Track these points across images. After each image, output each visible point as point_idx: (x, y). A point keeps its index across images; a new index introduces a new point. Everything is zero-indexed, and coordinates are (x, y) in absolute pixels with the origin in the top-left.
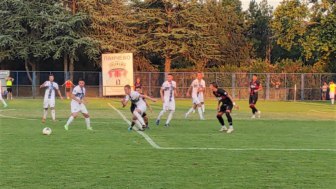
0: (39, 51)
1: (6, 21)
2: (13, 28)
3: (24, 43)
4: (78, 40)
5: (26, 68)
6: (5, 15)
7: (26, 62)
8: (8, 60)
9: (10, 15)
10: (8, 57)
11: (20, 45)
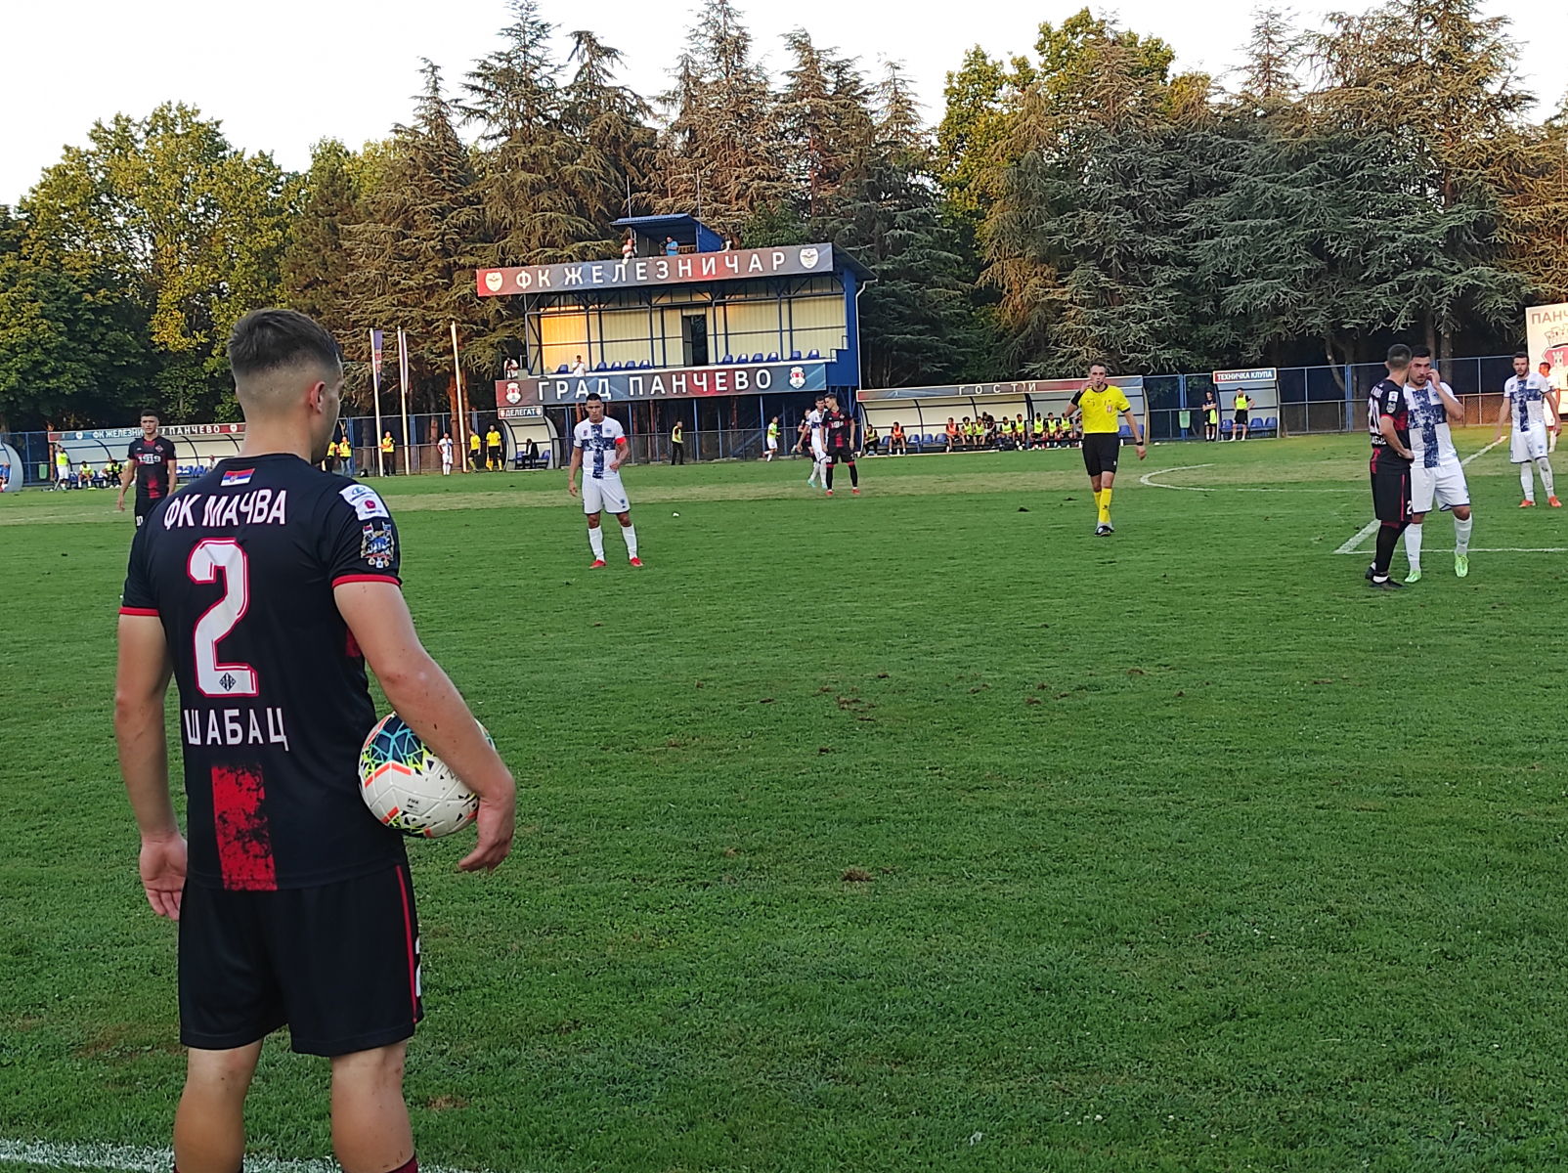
0: (1355, 313)
1: (1272, 246)
2: (1290, 262)
3: (1317, 297)
4: (1456, 277)
5: (1329, 357)
6: (1269, 230)
7: (1328, 344)
8: (1280, 342)
9: (1282, 228)
10: (1280, 334)
11: (1308, 301)
